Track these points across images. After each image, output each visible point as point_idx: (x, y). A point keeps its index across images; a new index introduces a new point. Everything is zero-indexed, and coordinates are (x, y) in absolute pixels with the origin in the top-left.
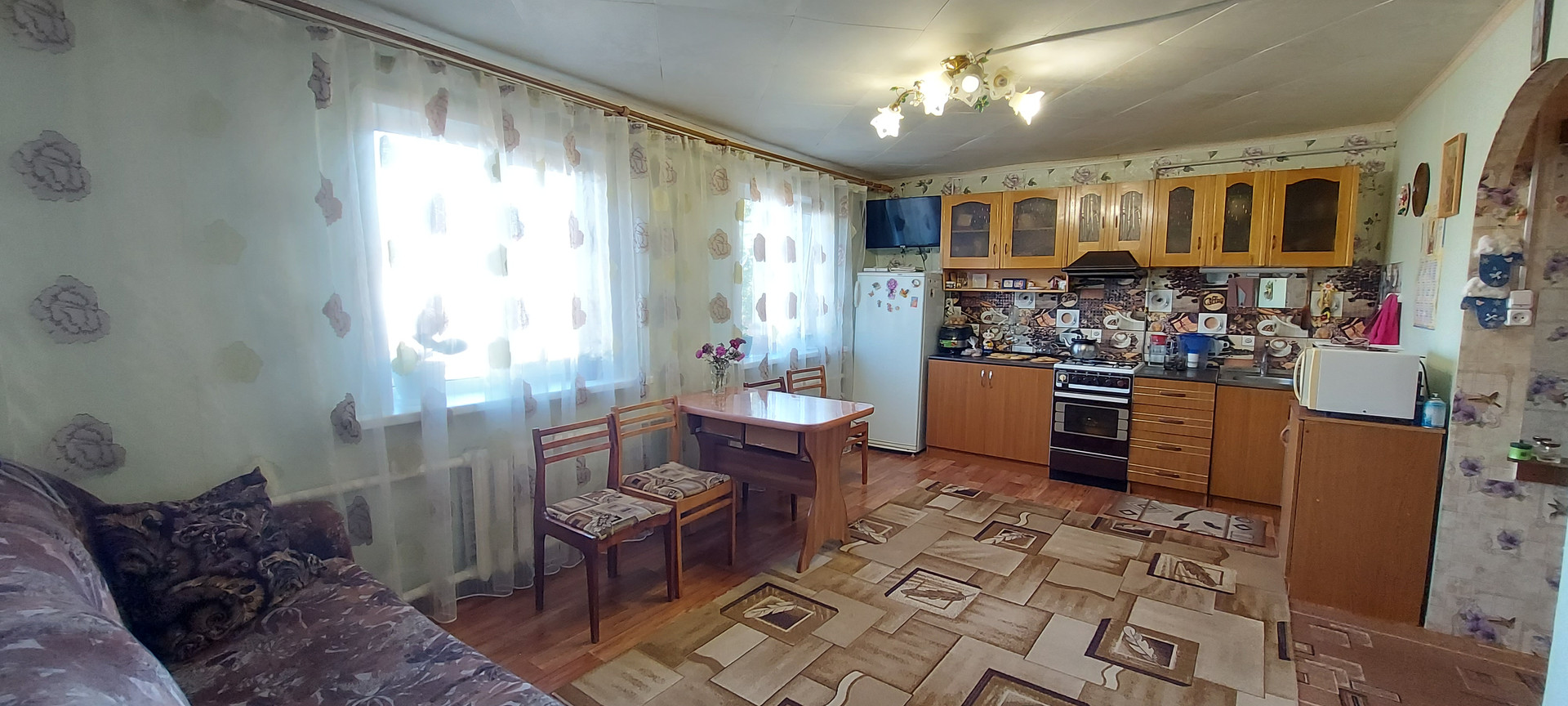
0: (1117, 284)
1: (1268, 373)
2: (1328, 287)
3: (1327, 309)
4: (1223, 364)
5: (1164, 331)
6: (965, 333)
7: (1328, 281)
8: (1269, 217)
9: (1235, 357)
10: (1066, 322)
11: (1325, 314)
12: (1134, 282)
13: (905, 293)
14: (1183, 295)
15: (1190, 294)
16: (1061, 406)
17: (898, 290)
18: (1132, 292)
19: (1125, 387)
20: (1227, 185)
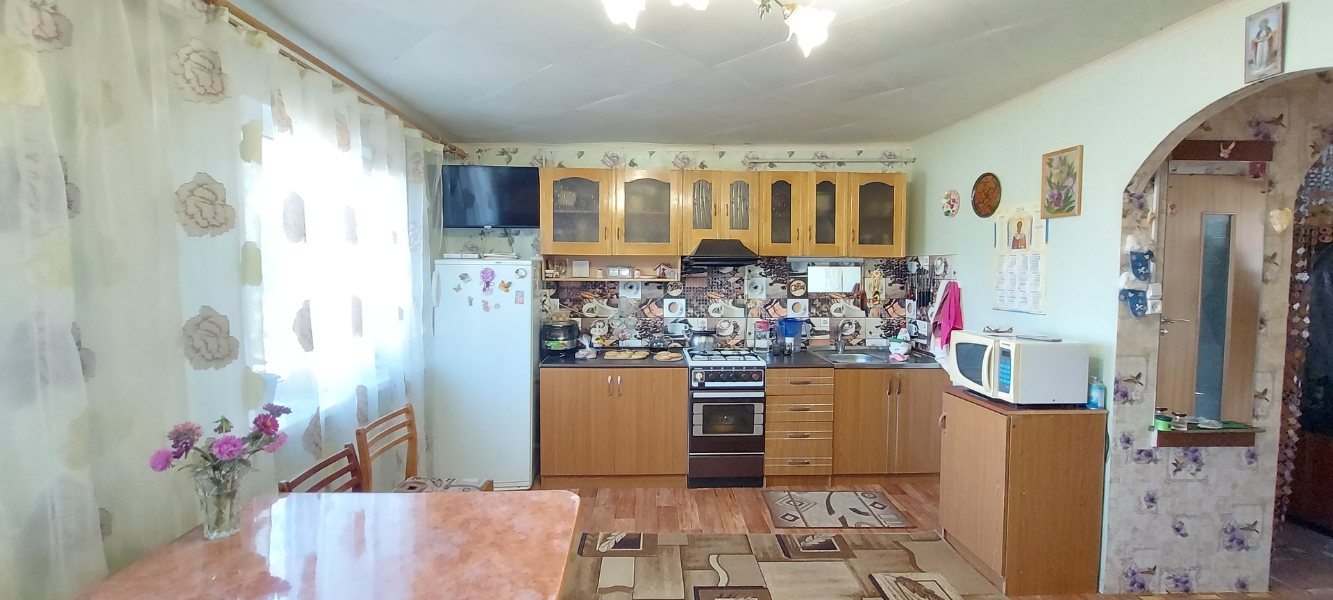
0: (718, 272)
1: (844, 350)
2: (878, 273)
3: (877, 293)
4: (808, 345)
5: (761, 317)
6: (572, 331)
7: (876, 269)
8: (848, 213)
9: (817, 337)
10: (673, 311)
11: (875, 296)
12: (734, 270)
13: (507, 287)
14: (774, 282)
15: (779, 282)
16: (698, 408)
17: (496, 283)
18: (732, 280)
19: (759, 380)
20: (816, 182)
